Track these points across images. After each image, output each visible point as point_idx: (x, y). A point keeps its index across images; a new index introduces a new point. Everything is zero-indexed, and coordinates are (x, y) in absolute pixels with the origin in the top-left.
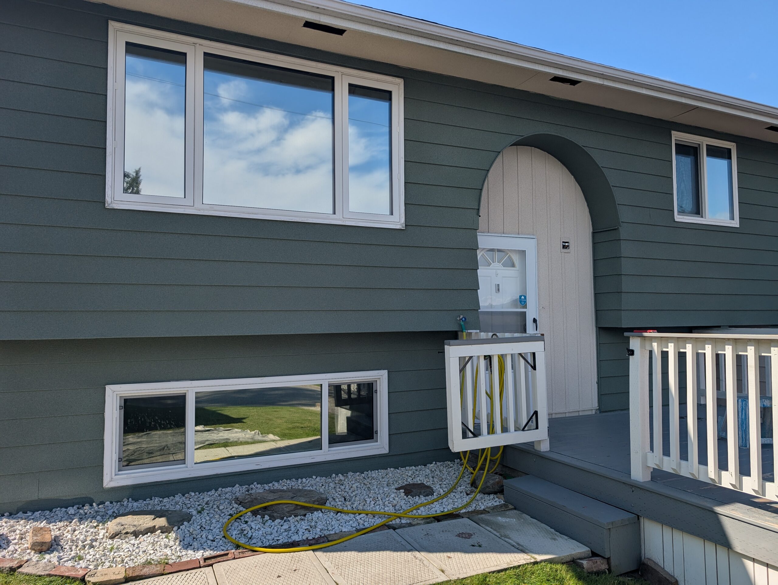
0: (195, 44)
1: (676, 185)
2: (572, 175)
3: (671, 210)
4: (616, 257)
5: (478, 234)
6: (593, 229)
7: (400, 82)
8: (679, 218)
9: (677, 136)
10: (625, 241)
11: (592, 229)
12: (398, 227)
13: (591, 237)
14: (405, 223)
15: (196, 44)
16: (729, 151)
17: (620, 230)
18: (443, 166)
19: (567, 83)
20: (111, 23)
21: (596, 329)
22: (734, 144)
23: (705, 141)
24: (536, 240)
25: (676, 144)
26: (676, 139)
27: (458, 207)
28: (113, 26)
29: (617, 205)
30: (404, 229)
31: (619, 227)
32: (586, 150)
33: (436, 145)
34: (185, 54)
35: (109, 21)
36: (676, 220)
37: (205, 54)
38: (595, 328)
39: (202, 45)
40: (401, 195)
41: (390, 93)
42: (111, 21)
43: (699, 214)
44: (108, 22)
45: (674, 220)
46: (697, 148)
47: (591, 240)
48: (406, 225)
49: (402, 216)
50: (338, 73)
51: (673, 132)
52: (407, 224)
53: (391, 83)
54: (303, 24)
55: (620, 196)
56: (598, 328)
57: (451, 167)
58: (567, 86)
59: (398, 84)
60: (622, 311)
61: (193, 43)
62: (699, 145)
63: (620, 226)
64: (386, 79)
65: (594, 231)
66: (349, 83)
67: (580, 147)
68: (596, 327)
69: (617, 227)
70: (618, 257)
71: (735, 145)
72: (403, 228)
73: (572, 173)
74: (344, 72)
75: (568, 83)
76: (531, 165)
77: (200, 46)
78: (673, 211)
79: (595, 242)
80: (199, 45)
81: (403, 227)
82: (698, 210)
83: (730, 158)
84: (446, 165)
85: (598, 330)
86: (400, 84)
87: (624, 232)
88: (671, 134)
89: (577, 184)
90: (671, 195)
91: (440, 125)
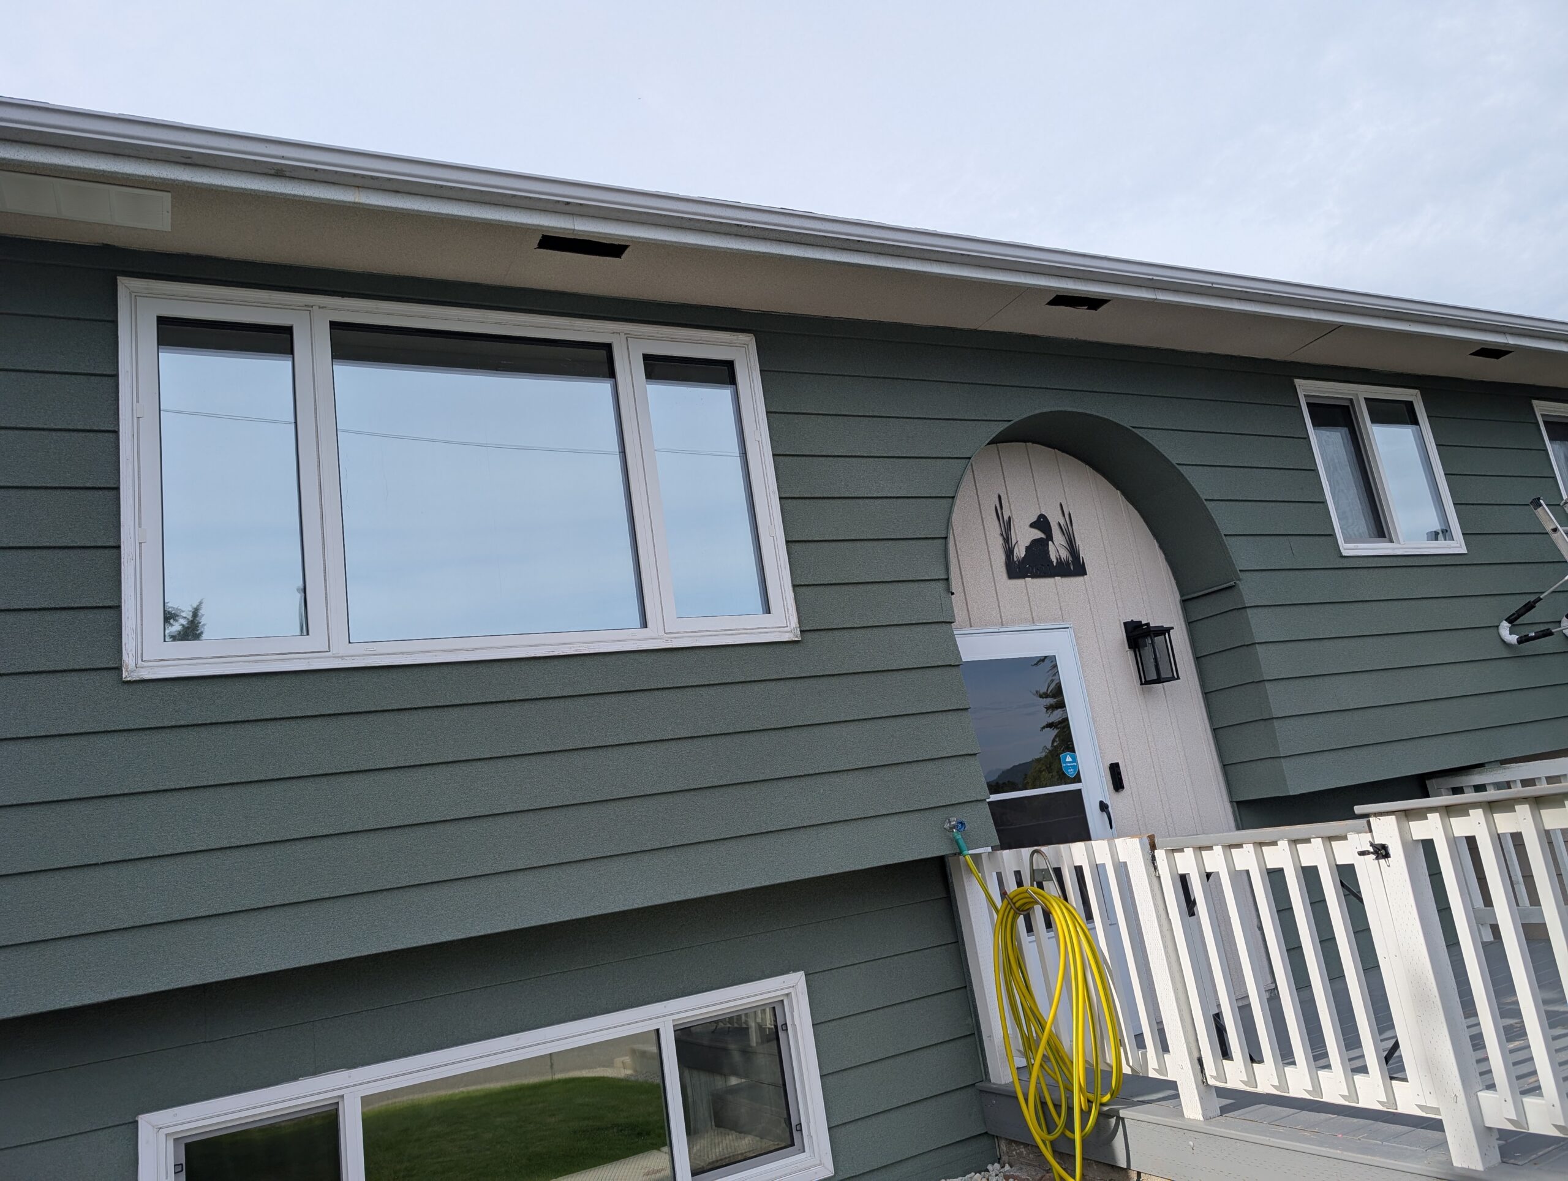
0: (309, 306)
1: (1327, 482)
2: (1118, 488)
3: (1330, 535)
4: (1244, 645)
5: (955, 632)
6: (1182, 595)
7: (748, 340)
8: (1348, 549)
9: (1306, 388)
10: (1255, 610)
11: (1178, 593)
12: (786, 637)
13: (1180, 612)
14: (800, 627)
15: (312, 306)
16: (1410, 405)
17: (1241, 587)
18: (860, 501)
19: (1081, 306)
20: (123, 282)
21: (1232, 806)
22: (1417, 391)
23: (1359, 393)
24: (1071, 630)
25: (1308, 404)
26: (1307, 394)
27: (904, 579)
28: (126, 286)
29: (1224, 537)
30: (800, 639)
31: (1237, 582)
32: (1141, 435)
33: (840, 459)
34: (289, 330)
35: (118, 277)
36: (1344, 554)
37: (334, 325)
38: (1228, 806)
39: (323, 308)
40: (783, 569)
41: (730, 365)
42: (121, 277)
43: (1385, 537)
44: (116, 279)
45: (1341, 553)
46: (1348, 407)
47: (1181, 617)
48: (801, 631)
49: (790, 612)
50: (618, 335)
51: (1297, 382)
52: (803, 629)
53: (731, 344)
54: (538, 242)
55: (1225, 519)
56: (1235, 804)
57: (876, 500)
58: (1082, 312)
59: (745, 346)
60: (1283, 760)
61: (306, 306)
62: (1351, 400)
63: (1239, 580)
64: (718, 338)
65: (1184, 598)
66: (643, 354)
67: (1127, 429)
68: (1231, 802)
69: (1232, 583)
70: (1248, 645)
71: (1419, 392)
72: (797, 639)
73: (1117, 486)
74: (632, 333)
75: (1084, 306)
76: (1031, 478)
77: (321, 310)
78: (1332, 535)
79: (1190, 621)
80: (319, 307)
81: (797, 637)
82: (1380, 529)
83: (1415, 421)
84: (866, 496)
85: (1236, 808)
86: (748, 345)
87: (1250, 590)
88: (1295, 386)
89: (1130, 506)
90: (1321, 505)
91: (840, 417)
